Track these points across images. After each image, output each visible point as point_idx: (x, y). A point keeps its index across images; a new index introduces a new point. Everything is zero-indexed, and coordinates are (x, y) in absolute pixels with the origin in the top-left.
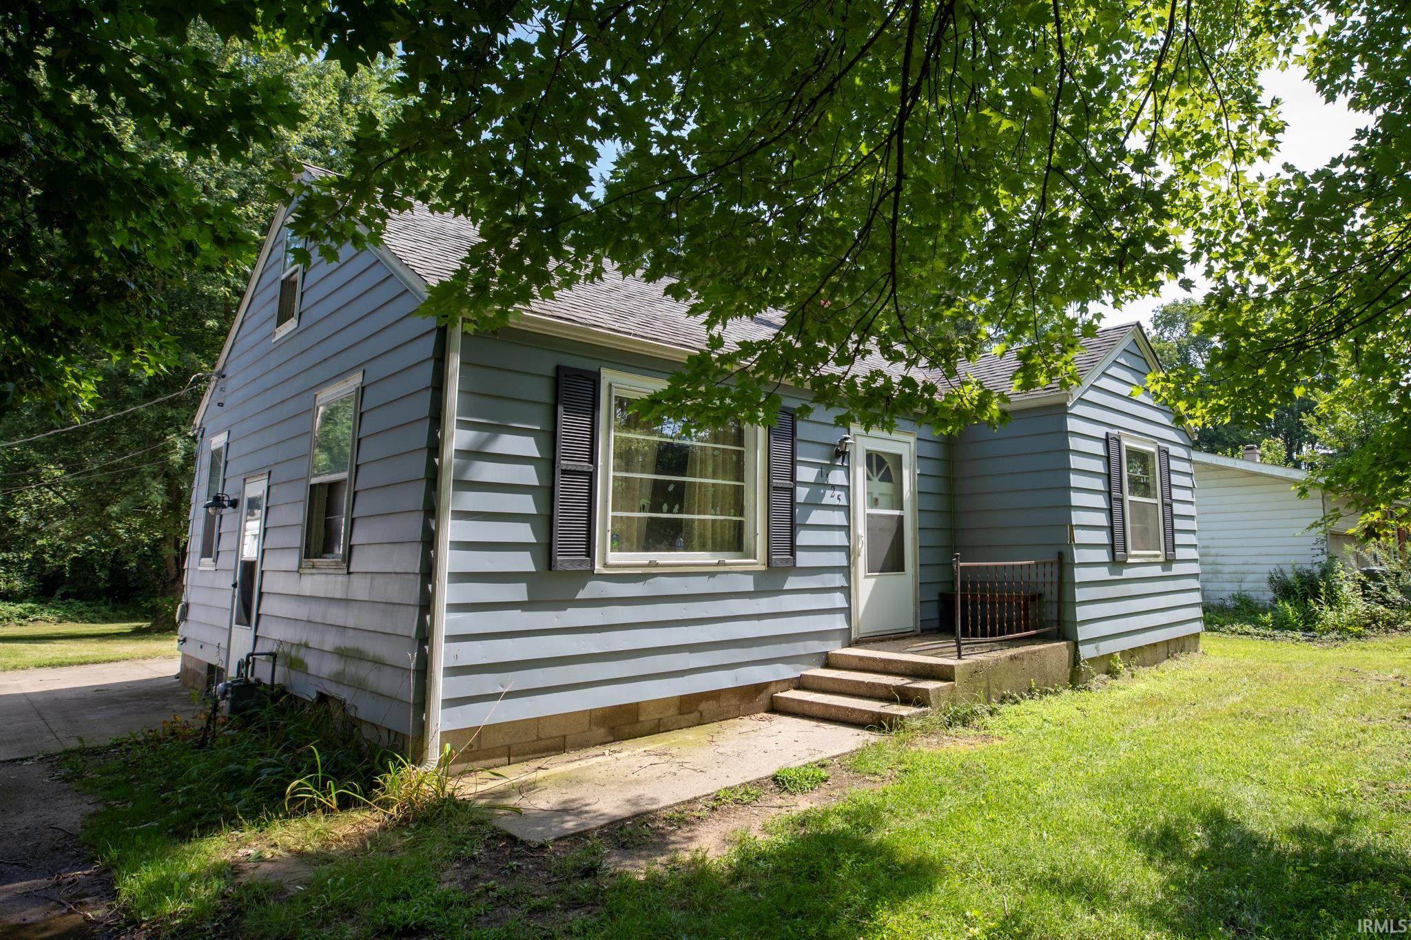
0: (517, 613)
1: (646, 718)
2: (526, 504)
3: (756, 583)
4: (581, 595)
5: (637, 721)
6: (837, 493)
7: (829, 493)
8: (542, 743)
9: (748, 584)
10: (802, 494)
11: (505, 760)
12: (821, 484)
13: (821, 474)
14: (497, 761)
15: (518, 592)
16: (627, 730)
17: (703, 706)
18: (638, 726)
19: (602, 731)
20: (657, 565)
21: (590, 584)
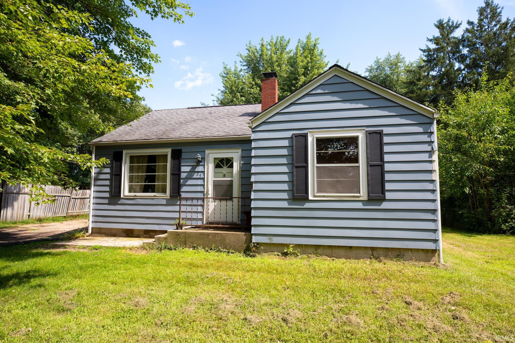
0: (106, 205)
1: (136, 233)
2: (108, 183)
3: (167, 202)
4: (119, 202)
5: (133, 234)
6: (199, 174)
7: (196, 174)
8: (112, 234)
9: (164, 202)
10: (183, 175)
11: (104, 235)
12: (192, 172)
13: (192, 168)
14: (103, 235)
15: (106, 201)
16: (130, 235)
17: (151, 233)
18: (133, 235)
19: (125, 234)
20: (137, 196)
21: (121, 200)
